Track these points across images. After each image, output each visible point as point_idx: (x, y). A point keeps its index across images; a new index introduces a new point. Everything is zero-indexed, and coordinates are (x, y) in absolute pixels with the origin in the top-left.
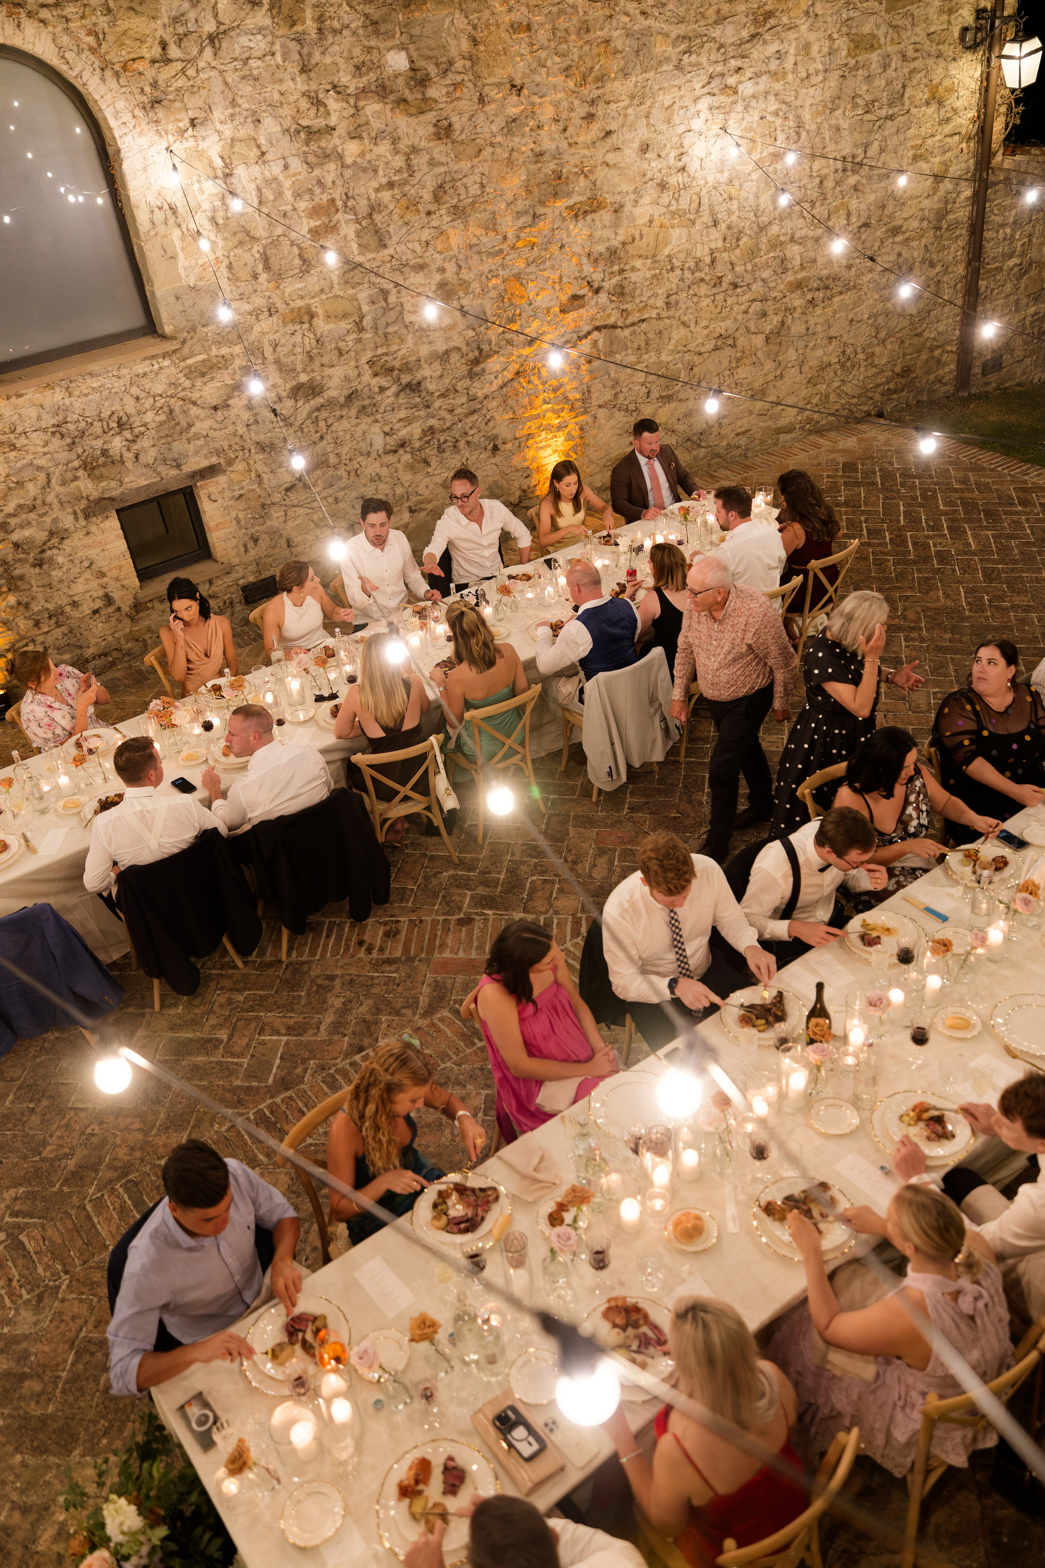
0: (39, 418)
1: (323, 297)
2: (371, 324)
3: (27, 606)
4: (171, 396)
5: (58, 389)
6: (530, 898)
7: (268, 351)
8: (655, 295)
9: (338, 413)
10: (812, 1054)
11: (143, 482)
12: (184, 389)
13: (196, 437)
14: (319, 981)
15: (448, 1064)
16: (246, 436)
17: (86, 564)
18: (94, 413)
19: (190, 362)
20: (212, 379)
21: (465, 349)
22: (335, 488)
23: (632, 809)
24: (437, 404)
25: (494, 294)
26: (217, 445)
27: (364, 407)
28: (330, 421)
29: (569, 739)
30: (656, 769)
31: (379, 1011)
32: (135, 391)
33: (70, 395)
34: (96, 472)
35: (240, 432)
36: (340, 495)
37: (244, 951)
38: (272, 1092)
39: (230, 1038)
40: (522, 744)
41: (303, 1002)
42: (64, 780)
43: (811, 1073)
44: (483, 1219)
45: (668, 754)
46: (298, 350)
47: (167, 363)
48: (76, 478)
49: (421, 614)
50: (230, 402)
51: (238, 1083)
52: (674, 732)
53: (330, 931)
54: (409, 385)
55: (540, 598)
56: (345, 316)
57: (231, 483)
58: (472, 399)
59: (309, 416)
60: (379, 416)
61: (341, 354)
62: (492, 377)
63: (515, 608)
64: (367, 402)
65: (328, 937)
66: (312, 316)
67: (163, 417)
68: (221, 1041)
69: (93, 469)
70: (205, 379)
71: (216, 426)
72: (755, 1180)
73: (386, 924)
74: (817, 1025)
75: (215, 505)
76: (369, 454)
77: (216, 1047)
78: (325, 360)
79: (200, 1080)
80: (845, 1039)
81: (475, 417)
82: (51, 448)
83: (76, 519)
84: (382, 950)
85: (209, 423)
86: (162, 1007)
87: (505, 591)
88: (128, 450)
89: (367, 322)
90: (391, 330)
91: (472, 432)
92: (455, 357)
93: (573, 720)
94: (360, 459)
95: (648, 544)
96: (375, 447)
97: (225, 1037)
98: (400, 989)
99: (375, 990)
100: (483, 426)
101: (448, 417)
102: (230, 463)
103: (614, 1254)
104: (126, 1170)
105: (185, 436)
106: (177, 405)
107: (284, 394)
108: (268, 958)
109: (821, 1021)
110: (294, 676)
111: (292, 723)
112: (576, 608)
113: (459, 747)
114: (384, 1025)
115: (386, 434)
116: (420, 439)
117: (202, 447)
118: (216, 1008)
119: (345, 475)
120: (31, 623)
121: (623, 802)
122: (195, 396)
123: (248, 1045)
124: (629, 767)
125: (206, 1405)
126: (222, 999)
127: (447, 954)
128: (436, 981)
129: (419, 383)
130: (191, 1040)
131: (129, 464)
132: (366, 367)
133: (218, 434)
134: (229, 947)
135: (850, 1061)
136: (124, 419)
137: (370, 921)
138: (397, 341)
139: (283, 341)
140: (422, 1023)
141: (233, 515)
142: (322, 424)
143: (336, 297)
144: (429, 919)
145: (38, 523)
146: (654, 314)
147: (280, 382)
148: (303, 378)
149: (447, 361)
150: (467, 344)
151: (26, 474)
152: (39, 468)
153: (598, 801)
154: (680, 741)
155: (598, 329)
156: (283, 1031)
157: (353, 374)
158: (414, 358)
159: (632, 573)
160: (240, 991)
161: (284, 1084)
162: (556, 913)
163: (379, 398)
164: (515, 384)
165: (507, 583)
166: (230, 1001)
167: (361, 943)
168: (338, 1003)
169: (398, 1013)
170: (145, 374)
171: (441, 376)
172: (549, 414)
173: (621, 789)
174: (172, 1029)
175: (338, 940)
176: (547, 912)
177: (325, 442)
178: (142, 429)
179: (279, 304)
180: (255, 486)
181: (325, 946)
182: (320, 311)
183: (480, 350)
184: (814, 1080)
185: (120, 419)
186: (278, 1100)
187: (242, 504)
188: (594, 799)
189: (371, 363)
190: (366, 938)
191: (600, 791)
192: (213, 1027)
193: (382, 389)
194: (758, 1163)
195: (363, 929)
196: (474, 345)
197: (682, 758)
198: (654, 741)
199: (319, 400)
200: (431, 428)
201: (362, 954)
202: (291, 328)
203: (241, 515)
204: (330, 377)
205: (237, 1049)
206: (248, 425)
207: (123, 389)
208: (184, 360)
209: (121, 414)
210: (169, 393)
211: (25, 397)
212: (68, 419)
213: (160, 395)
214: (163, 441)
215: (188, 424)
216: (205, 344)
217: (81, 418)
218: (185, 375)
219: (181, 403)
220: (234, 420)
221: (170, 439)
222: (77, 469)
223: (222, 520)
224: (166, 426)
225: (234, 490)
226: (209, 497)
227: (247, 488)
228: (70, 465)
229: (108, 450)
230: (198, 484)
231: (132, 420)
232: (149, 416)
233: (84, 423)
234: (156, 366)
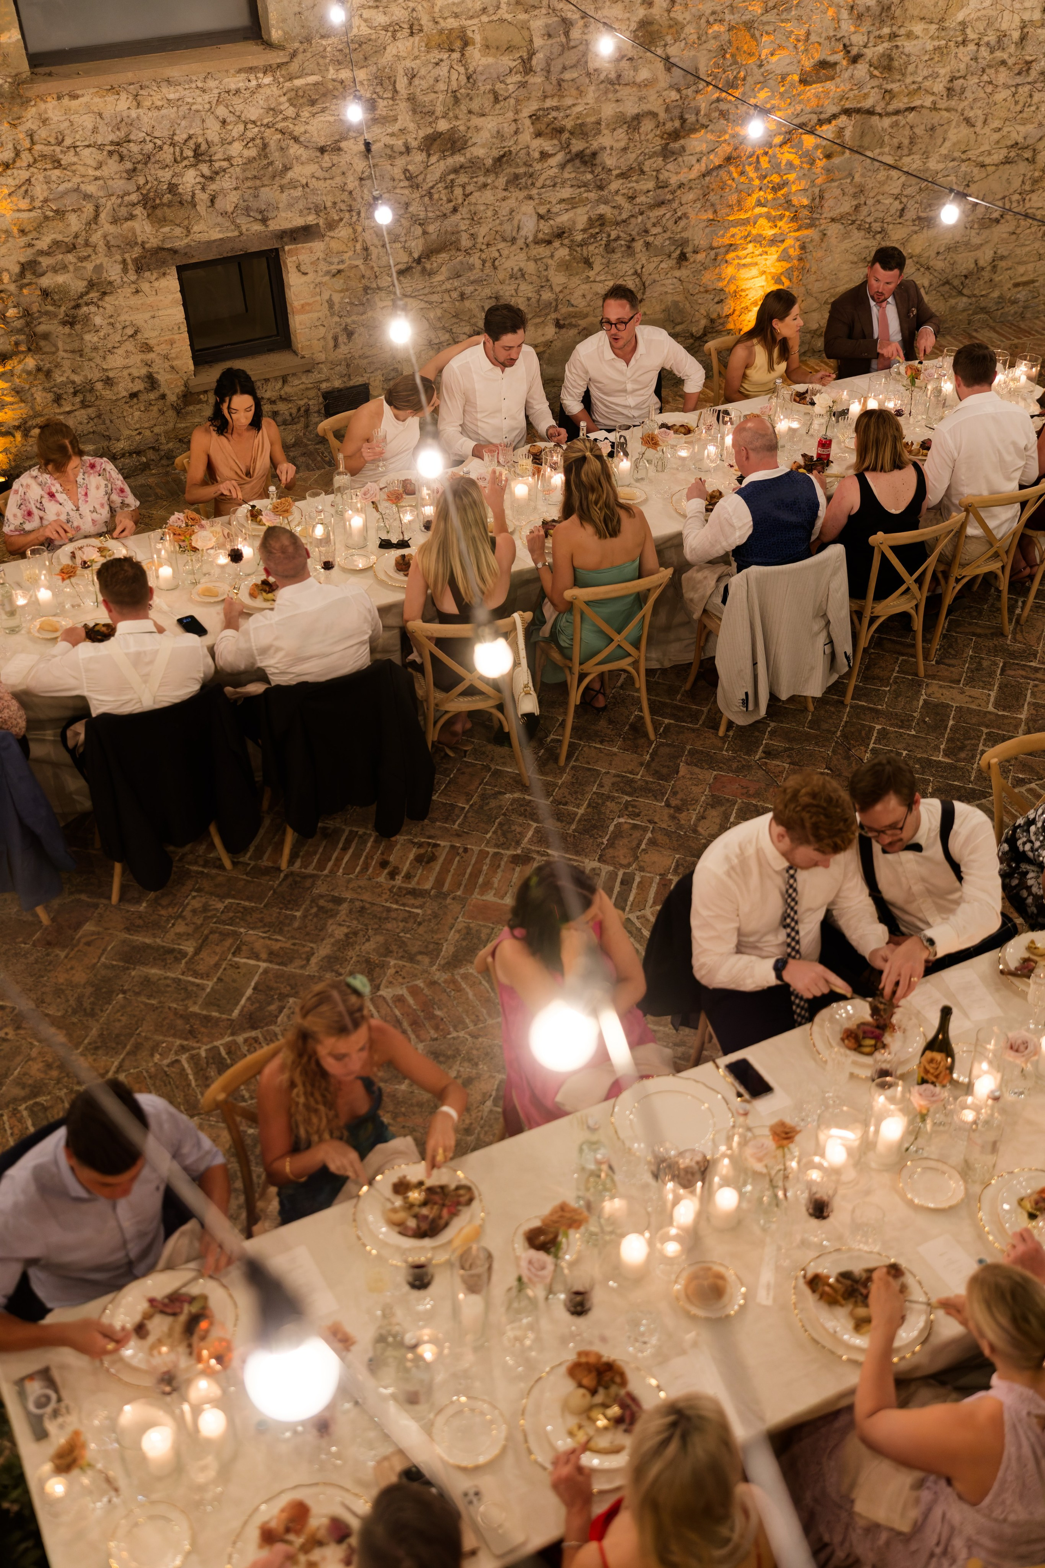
0: (95, 130)
1: (485, 18)
2: (543, 65)
3: (48, 374)
4: (267, 126)
5: (123, 96)
6: (611, 844)
7: (402, 83)
8: (935, 76)
9: (481, 180)
10: (918, 1098)
11: (216, 235)
12: (285, 119)
13: (293, 185)
14: (322, 902)
15: (462, 1034)
16: (357, 194)
17: (130, 331)
18: (166, 133)
19: (298, 82)
20: (323, 110)
21: (662, 116)
22: (463, 280)
23: (768, 754)
24: (614, 186)
25: (713, 45)
26: (318, 199)
27: (516, 177)
28: (469, 189)
29: (702, 649)
30: (811, 708)
31: (388, 952)
32: (221, 111)
33: (139, 105)
34: (158, 212)
35: (350, 187)
36: (468, 290)
37: (235, 848)
38: (234, 1028)
39: (197, 951)
40: (636, 644)
41: (296, 924)
42: (44, 595)
43: (911, 1122)
44: (446, 1225)
45: (830, 690)
46: (442, 86)
47: (267, 80)
48: (131, 217)
49: (537, 459)
50: (343, 144)
51: (195, 1009)
52: (842, 661)
53: (348, 843)
54: (580, 155)
55: (697, 459)
56: (510, 49)
57: (328, 253)
58: (662, 185)
59: (442, 178)
60: (534, 192)
61: (496, 100)
62: (693, 160)
63: (662, 466)
64: (521, 170)
65: (345, 849)
66: (466, 43)
67: (252, 152)
68: (184, 954)
69: (154, 207)
70: (315, 109)
71: (320, 174)
72: (804, 1243)
73: (420, 845)
74: (932, 1061)
75: (304, 279)
76: (514, 240)
77: (177, 960)
78: (475, 106)
79: (150, 997)
80: (968, 1088)
81: (661, 211)
82: (105, 172)
83: (125, 270)
84: (408, 877)
85: (312, 168)
86: (121, 899)
87: (651, 441)
88: (203, 189)
89: (538, 61)
90: (567, 76)
91: (654, 231)
92: (647, 125)
93: (710, 625)
94: (501, 245)
95: (856, 409)
96: (523, 233)
97: (190, 950)
98: (421, 930)
99: (389, 926)
100: (670, 224)
101: (627, 206)
102: (332, 225)
103: (598, 1298)
104: (36, 1090)
105: (278, 181)
106: (273, 138)
107: (414, 144)
108: (265, 862)
109: (938, 1056)
110: (358, 511)
111: (345, 570)
112: (740, 480)
113: (554, 637)
114: (391, 971)
115: (541, 217)
116: (584, 230)
117: (298, 199)
118: (187, 913)
119: (478, 264)
120: (50, 396)
121: (758, 743)
122: (298, 130)
123: (217, 965)
124: (773, 698)
125: (51, 1383)
126: (196, 904)
127: (490, 897)
128: (468, 928)
129: (594, 154)
130: (148, 946)
131: (201, 208)
132: (528, 122)
133: (321, 184)
134: (217, 841)
135: (969, 1116)
136: (204, 147)
137: (401, 838)
138: (574, 92)
139: (423, 72)
140: (441, 977)
141: (326, 296)
142: (458, 191)
143: (502, 20)
144: (476, 849)
145: (77, 269)
146: (928, 101)
147: (412, 126)
148: (443, 126)
149: (636, 129)
150: (667, 110)
151: (69, 202)
152: (87, 197)
153: (726, 736)
154: (848, 675)
155: (847, 112)
156: (264, 956)
157: (508, 129)
158: (593, 119)
159: (825, 444)
160: (221, 898)
161: (252, 1020)
162: (641, 869)
163: (538, 167)
164: (723, 173)
165: (656, 432)
166: (205, 908)
167: (384, 864)
168: (340, 932)
169: (411, 959)
170: (238, 91)
171: (625, 149)
172: (762, 221)
173: (758, 726)
174: (128, 929)
175: (356, 856)
176: (629, 865)
177: (458, 216)
178: (225, 164)
179: (425, 21)
180: (359, 262)
181: (339, 860)
182: (478, 38)
183: (683, 120)
184: (914, 1132)
185: (198, 146)
186: (240, 1039)
187: (339, 283)
188: (721, 733)
189: (535, 118)
190: (391, 859)
191: (730, 724)
192: (179, 935)
193: (544, 156)
194: (814, 1222)
195: (390, 848)
196: (676, 112)
197: (848, 700)
198: (812, 668)
199: (459, 159)
200: (601, 217)
201: (382, 878)
202: (436, 55)
203: (336, 298)
204: (478, 129)
205: (201, 968)
206: (361, 179)
207: (207, 106)
208: (290, 79)
209: (200, 140)
210: (265, 121)
211: (81, 100)
212: (132, 137)
213: (254, 122)
214: (249, 184)
215: (285, 166)
216: (321, 61)
217: (148, 138)
218: (289, 100)
219: (279, 136)
220: (344, 169)
221: (258, 183)
222: (134, 205)
223: (311, 300)
224: (255, 165)
225: (331, 263)
226: (298, 267)
227: (348, 263)
228: (126, 198)
229: (177, 185)
230: (287, 248)
231: (213, 150)
232: (236, 149)
233: (151, 145)
234: (254, 83)
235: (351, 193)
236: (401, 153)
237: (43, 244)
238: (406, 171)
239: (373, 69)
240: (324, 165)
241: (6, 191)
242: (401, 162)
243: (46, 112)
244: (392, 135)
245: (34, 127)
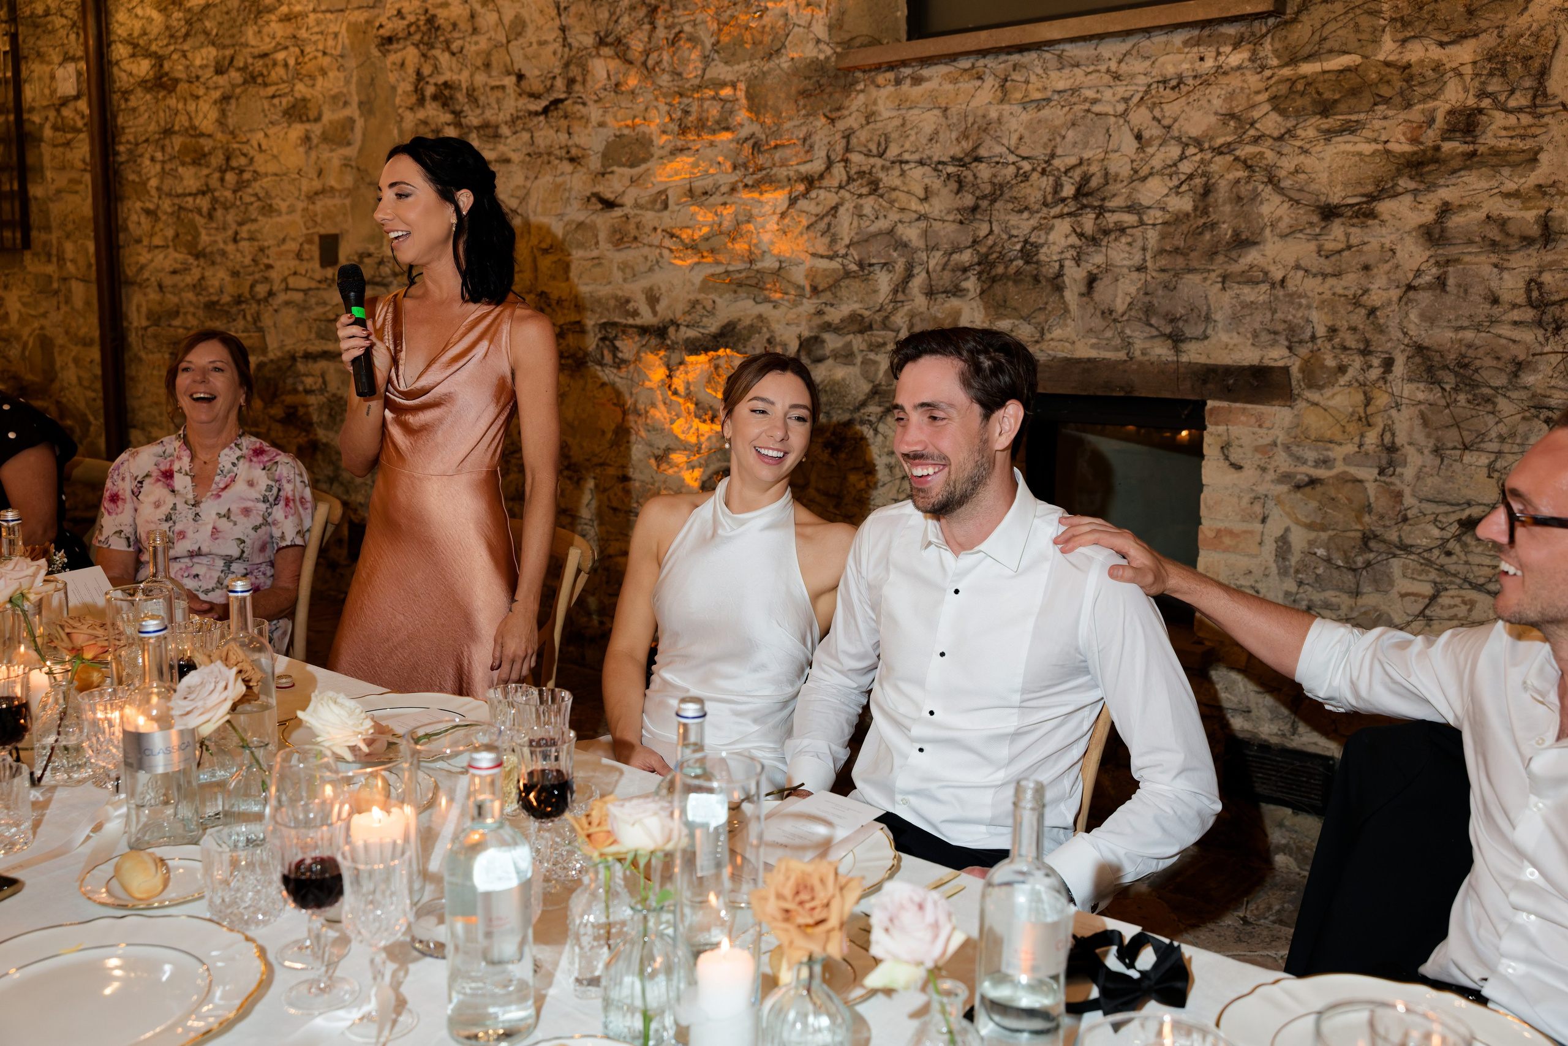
0: (935, 137)
4: (1219, 151)
5: (990, 82)
11: (1084, 350)
12: (1259, 138)
13: (1251, 277)
16: (1391, 319)
18: (1040, 153)
19: (1308, 68)
20: (1350, 128)
26: (1295, 316)
32: (1141, 117)
33: (1005, 98)
34: (998, 289)
35: (1375, 298)
47: (1236, 59)
48: (957, 291)
50: (1385, 207)
57: (1299, 436)
67: (1184, 204)
69: (994, 280)
70: (1330, 123)
71: (1313, 261)
75: (1233, 476)
82: (933, 207)
85: (1302, 249)
88: (1078, 261)
102: (1317, 377)
105: (1219, 265)
106: (1228, 176)
117: (1256, 308)
122: (1285, 164)
131: (1071, 296)
133: (1312, 285)
136: (1094, 183)
141: (1275, 528)
145: (865, 362)
151: (875, 252)
152: (902, 245)
170: (1178, 80)
178: (1129, 219)
180: (1368, 474)
185: (1086, 179)
187: (1307, 506)
203: (1298, 539)
206: (1410, 287)
207: (1121, 108)
208: (1293, 60)
209: (1094, 168)
210: (1220, 141)
211: (926, 86)
212: (983, 152)
213: (1198, 142)
214: (1163, 262)
215: (1236, 234)
216: (1365, 21)
217: (1012, 158)
218: (1273, 99)
219: (1241, 174)
220: (1371, 259)
221: (1180, 262)
222: (965, 270)
223: (1238, 527)
224: (1184, 228)
225: (1300, 460)
226: (1225, 448)
227: (1339, 468)
228: (955, 256)
229: (1037, 247)
230: (1210, 404)
231: (1112, 188)
232: (1153, 190)
233: (1012, 169)
234: (1209, 63)
235: (1372, 312)
236: (1527, 241)
237: (834, 315)
238: (1533, 283)
239: (1489, 40)
240: (1330, 246)
241: (805, 222)
242: (1523, 263)
243: (875, 103)
244: (1515, 194)
245: (855, 126)
